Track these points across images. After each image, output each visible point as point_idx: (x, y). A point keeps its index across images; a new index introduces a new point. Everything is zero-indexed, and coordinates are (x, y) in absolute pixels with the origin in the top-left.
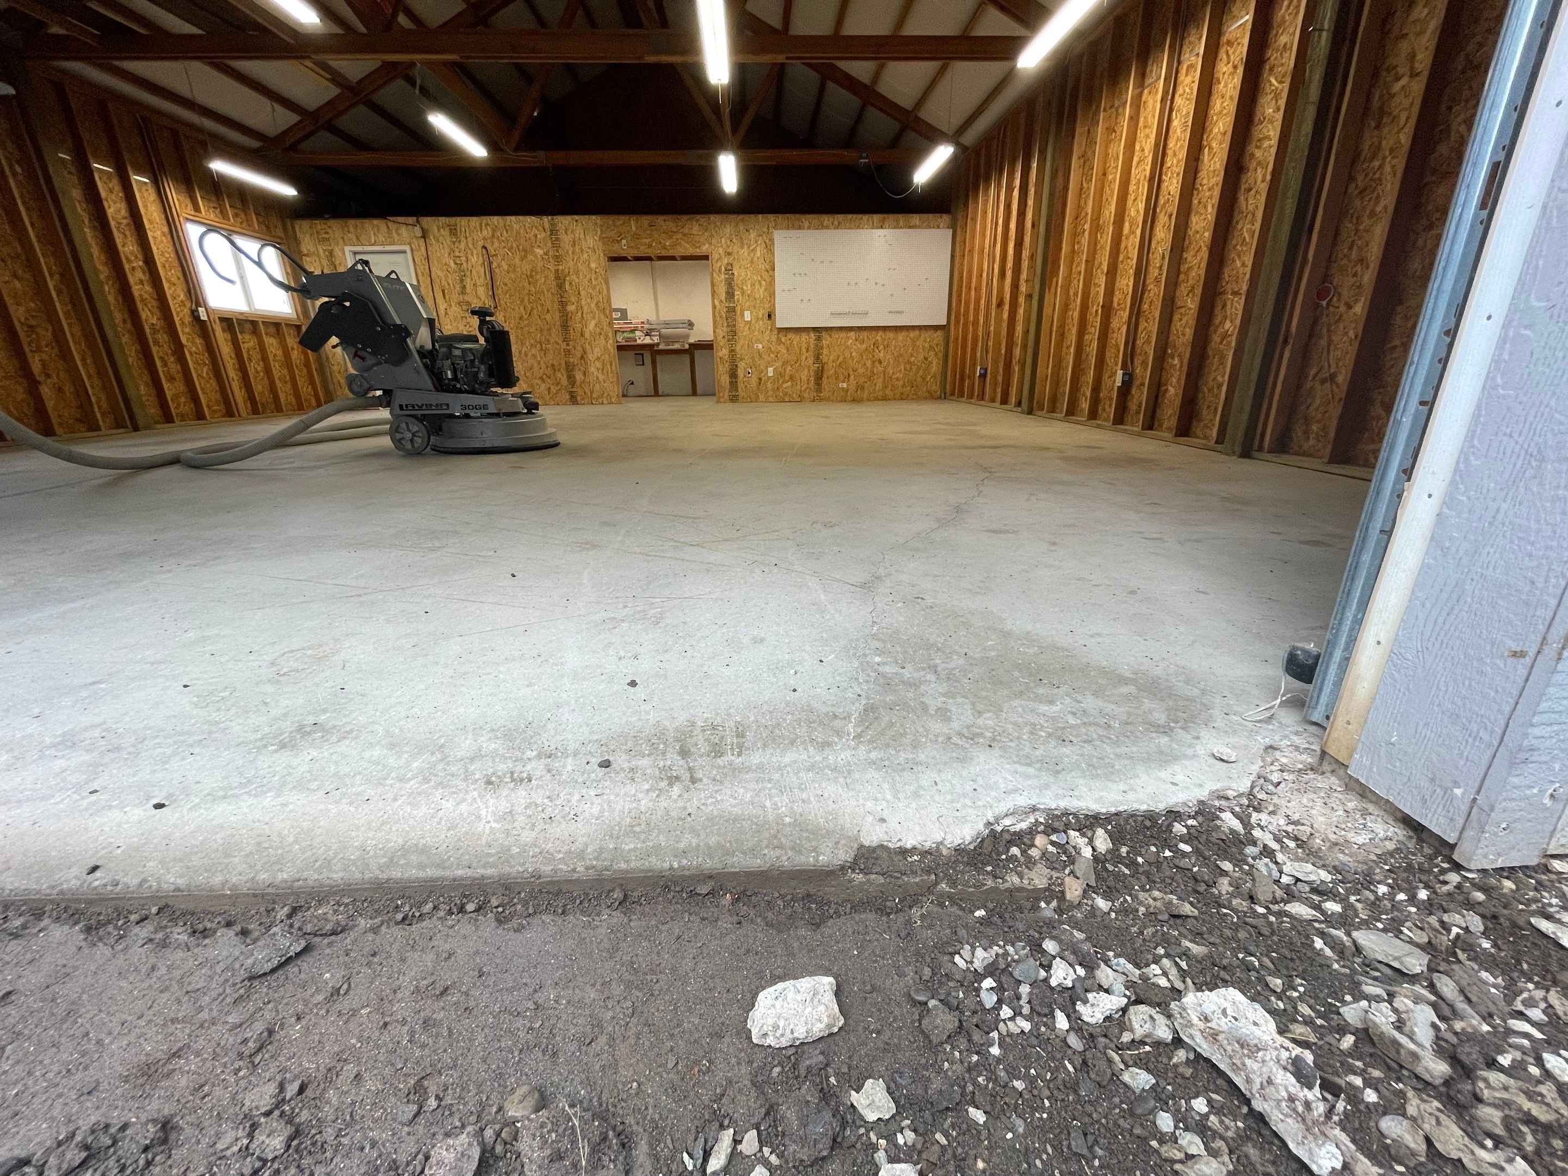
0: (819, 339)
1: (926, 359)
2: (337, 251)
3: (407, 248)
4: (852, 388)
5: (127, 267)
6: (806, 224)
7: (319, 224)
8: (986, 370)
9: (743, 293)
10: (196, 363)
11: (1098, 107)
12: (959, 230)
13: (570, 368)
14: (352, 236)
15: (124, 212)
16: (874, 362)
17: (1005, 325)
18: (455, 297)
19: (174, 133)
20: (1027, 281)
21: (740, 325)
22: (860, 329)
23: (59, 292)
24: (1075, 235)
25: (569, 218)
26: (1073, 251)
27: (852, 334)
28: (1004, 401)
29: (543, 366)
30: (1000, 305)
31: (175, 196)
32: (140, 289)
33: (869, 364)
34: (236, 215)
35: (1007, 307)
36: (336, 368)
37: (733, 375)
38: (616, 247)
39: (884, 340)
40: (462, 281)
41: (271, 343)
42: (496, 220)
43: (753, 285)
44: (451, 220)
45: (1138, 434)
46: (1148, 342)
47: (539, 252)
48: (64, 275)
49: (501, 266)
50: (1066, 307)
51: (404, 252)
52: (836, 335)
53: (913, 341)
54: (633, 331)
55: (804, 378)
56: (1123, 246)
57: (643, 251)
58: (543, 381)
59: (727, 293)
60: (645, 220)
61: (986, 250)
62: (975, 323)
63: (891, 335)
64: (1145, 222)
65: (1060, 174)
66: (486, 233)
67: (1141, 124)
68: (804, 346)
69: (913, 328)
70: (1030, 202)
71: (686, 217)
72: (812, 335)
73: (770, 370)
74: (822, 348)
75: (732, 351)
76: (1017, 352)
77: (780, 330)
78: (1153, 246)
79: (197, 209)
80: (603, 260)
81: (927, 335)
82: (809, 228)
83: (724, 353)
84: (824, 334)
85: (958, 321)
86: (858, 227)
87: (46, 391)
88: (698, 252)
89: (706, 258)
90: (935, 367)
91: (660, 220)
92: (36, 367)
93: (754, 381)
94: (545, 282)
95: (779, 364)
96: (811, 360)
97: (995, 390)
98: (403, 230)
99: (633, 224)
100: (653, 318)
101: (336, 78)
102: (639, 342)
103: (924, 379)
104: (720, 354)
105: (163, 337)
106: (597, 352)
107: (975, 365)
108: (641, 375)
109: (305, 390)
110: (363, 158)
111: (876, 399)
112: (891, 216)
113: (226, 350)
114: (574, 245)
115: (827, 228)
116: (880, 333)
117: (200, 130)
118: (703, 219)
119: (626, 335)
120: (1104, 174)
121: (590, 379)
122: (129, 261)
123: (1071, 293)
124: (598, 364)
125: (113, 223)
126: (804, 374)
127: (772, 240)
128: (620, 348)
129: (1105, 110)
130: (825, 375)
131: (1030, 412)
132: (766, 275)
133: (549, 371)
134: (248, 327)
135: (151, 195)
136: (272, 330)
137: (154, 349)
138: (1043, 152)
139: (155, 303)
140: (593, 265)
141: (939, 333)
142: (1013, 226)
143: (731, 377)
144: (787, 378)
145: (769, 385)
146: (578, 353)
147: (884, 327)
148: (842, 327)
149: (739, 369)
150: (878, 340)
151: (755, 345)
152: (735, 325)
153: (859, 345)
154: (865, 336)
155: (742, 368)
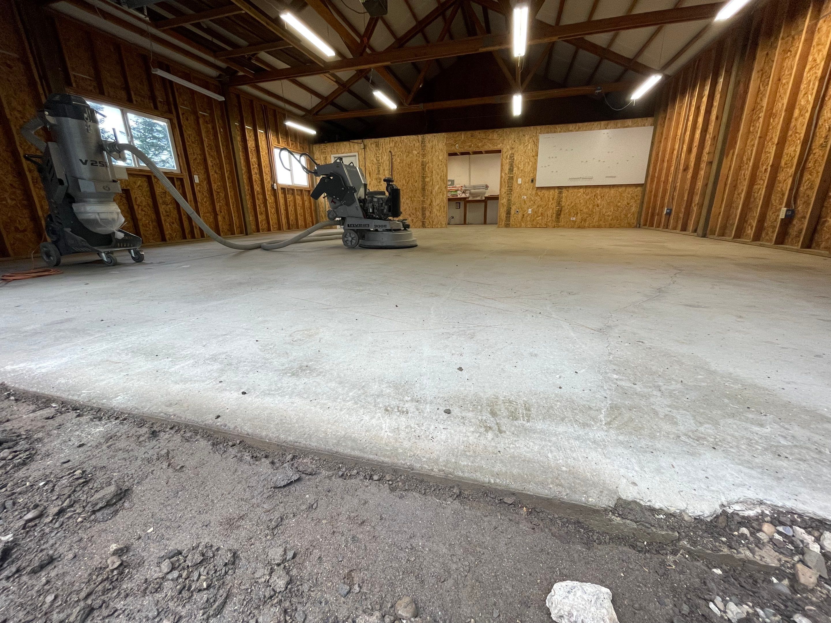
0: (560, 193)
2: (328, 157)
3: (356, 154)
4: (579, 220)
5: (252, 167)
6: (559, 129)
7: (322, 146)
8: (671, 210)
9: (518, 168)
10: (270, 207)
11: (777, 38)
12: (659, 127)
13: (423, 210)
14: (335, 150)
15: (254, 145)
16: (594, 206)
17: (688, 182)
18: (374, 176)
19: (275, 111)
20: (709, 153)
21: (515, 186)
22: (586, 187)
23: (228, 179)
24: (751, 121)
25: (431, 135)
26: (749, 132)
27: (581, 190)
28: (684, 228)
29: (411, 209)
30: (686, 169)
31: (272, 137)
32: (255, 177)
33: (591, 207)
34: (292, 144)
35: (691, 171)
36: (321, 209)
37: (508, 213)
38: (453, 148)
39: (601, 194)
40: (378, 168)
41: (298, 198)
42: (397, 138)
43: (524, 165)
44: (377, 140)
45: (797, 251)
46: (811, 188)
47: (415, 152)
48: (231, 172)
49: (397, 161)
50: (739, 168)
51: (355, 156)
52: (571, 191)
53: (621, 194)
54: (456, 191)
55: (549, 215)
56: (792, 124)
57: (466, 149)
58: (410, 216)
59: (510, 169)
60: (469, 133)
61: (678, 137)
62: (666, 182)
63: (606, 190)
64: (814, 108)
65: (742, 85)
66: (392, 145)
67: (814, 43)
68: (551, 197)
69: (621, 186)
70: (716, 104)
71: (491, 131)
72: (556, 190)
73: (530, 210)
74: (562, 198)
75: (509, 200)
76: (697, 199)
77: (538, 188)
78: (820, 123)
79: (279, 142)
80: (446, 155)
81: (629, 190)
82: (560, 132)
83: (503, 201)
84: (564, 190)
85: (652, 181)
86: (591, 130)
87: (220, 218)
88: (495, 148)
89: (499, 151)
90: (634, 208)
91: (477, 133)
92: (218, 208)
93: (520, 216)
94: (416, 168)
95: (535, 207)
96: (554, 205)
97: (677, 222)
98: (356, 146)
99: (463, 136)
100: (467, 184)
101: (338, 81)
102: (459, 196)
103: (626, 215)
104: (502, 202)
105: (261, 196)
106: (438, 202)
107: (662, 207)
108: (458, 213)
109: (309, 219)
110: (343, 115)
111: (594, 227)
112: (612, 121)
113: (281, 201)
114: (432, 149)
115: (571, 131)
116: (599, 189)
117: (284, 109)
118: (500, 131)
119: (453, 193)
120: (779, 80)
121: (433, 215)
122: (253, 165)
123: (745, 159)
124: (438, 208)
125: (249, 150)
126: (549, 213)
127: (538, 140)
128: (449, 200)
129: (783, 39)
130: (562, 213)
131: (704, 236)
132: (532, 159)
133: (414, 211)
134: (291, 191)
135: (264, 138)
136: (299, 193)
137: (257, 201)
138: (728, 73)
139: (259, 182)
140: (440, 158)
141: (639, 188)
142: (701, 120)
143: (507, 214)
144: (539, 215)
145: (528, 219)
146: (428, 202)
147: (602, 185)
148: (575, 186)
149: (512, 210)
150: (598, 193)
151: (523, 197)
152: (512, 186)
153: (585, 196)
154: (590, 191)
155: (514, 209)
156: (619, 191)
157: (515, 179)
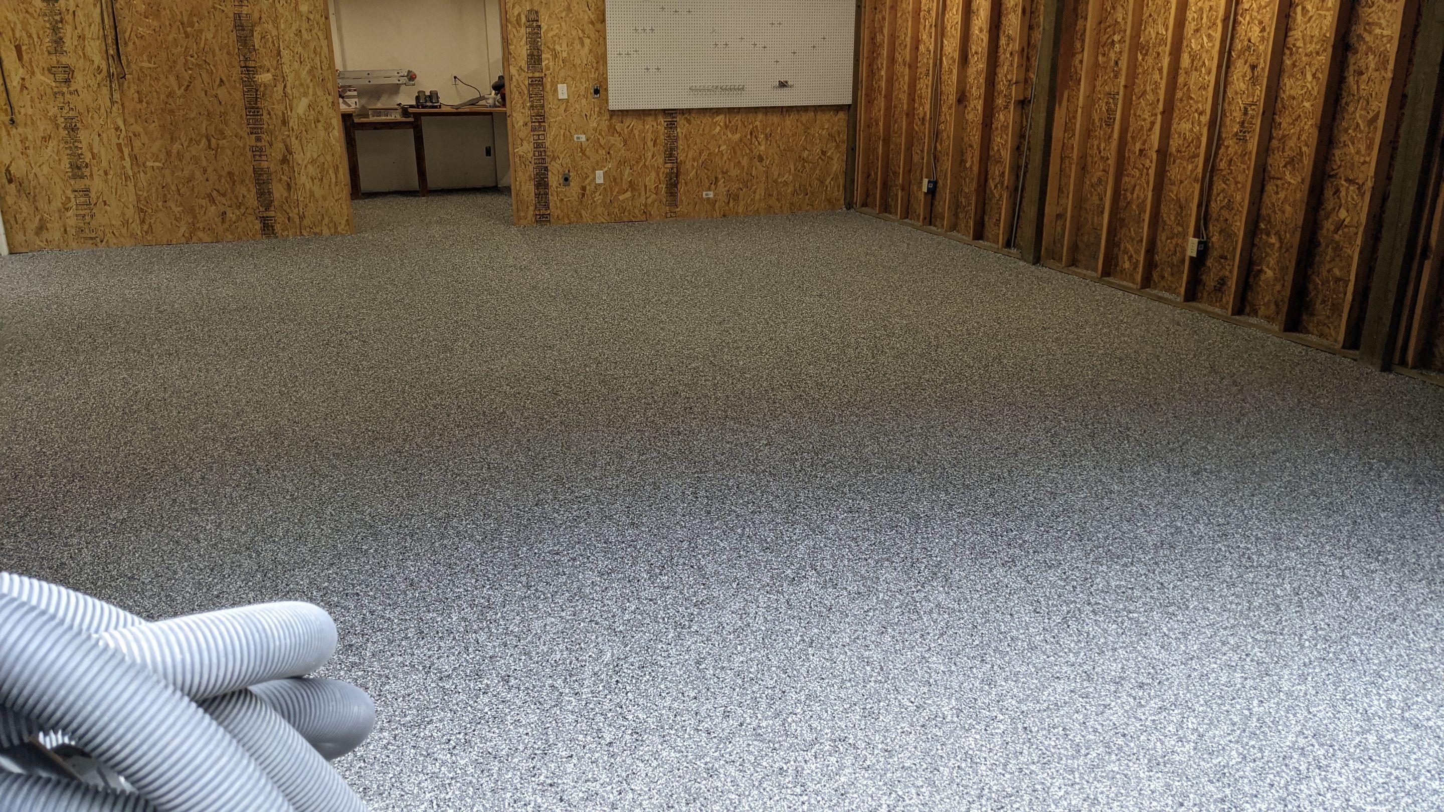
0: (671, 125)
4: (722, 198)
9: (555, 56)
13: (262, 180)
16: (752, 159)
17: (973, 130)
20: (1013, 81)
21: (551, 105)
22: (731, 111)
24: (1099, 44)
26: (1096, 64)
27: (720, 118)
28: (980, 235)
29: (213, 176)
30: (962, 98)
33: (745, 162)
37: (541, 183)
39: (763, 129)
43: (571, 44)
45: (1228, 320)
50: (1088, 134)
52: (696, 121)
53: (807, 129)
55: (651, 186)
56: (1181, 80)
58: (213, 201)
59: (531, 56)
62: (910, 112)
63: (775, 119)
64: (1219, 67)
68: (649, 136)
69: (806, 109)
72: (661, 120)
73: (600, 174)
74: (677, 139)
75: (538, 146)
76: (997, 171)
77: (613, 113)
78: (1230, 94)
81: (823, 117)
83: (523, 148)
84: (680, 120)
85: (872, 104)
90: (837, 166)
93: (574, 188)
94: (216, 35)
95: (612, 165)
96: (660, 158)
97: (958, 218)
103: (822, 181)
104: (520, 150)
111: (757, 215)
116: (760, 116)
121: (299, 195)
123: (1095, 117)
124: (313, 169)
126: (651, 180)
130: (682, 180)
131: (1037, 261)
132: (591, 30)
133: (224, 185)
141: (842, 115)
143: (538, 186)
144: (625, 187)
145: (598, 198)
146: (277, 152)
147: (766, 108)
148: (706, 109)
149: (550, 173)
150: (756, 127)
151: (575, 136)
152: (543, 106)
153: (730, 135)
154: (739, 121)
155: (555, 172)
156: (801, 122)
157: (548, 86)
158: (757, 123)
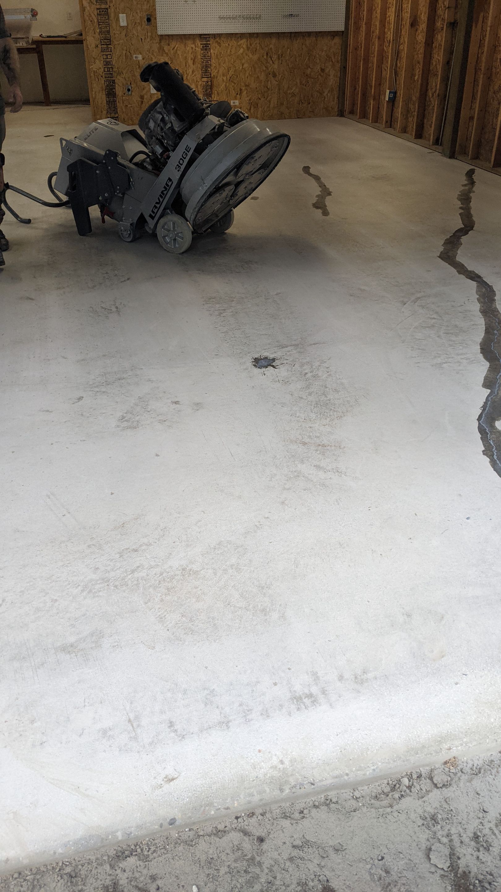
0: (206, 47)
1: (323, 70)
4: (246, 105)
8: (395, 93)
16: (268, 75)
17: (421, 48)
21: (115, 31)
22: (251, 35)
27: (243, 42)
28: (419, 135)
30: (414, 24)
33: (262, 77)
35: (423, 28)
37: (111, 93)
39: (277, 49)
52: (225, 43)
53: (310, 51)
63: (285, 42)
68: (190, 56)
69: (309, 34)
72: (198, 43)
74: (210, 58)
75: (107, 64)
77: (162, 37)
81: (322, 42)
83: (96, 65)
84: (212, 43)
85: (357, 29)
90: (333, 80)
93: (135, 99)
96: (198, 74)
97: (406, 118)
103: (321, 93)
104: (94, 67)
116: (274, 41)
130: (215, 91)
131: (452, 156)
141: (337, 40)
143: (108, 95)
147: (278, 33)
148: (232, 34)
149: (116, 85)
150: (271, 49)
151: (134, 56)
152: (108, 32)
153: (251, 56)
154: (258, 45)
155: (121, 84)
156: (306, 45)
157: (112, 15)
158: (271, 46)
